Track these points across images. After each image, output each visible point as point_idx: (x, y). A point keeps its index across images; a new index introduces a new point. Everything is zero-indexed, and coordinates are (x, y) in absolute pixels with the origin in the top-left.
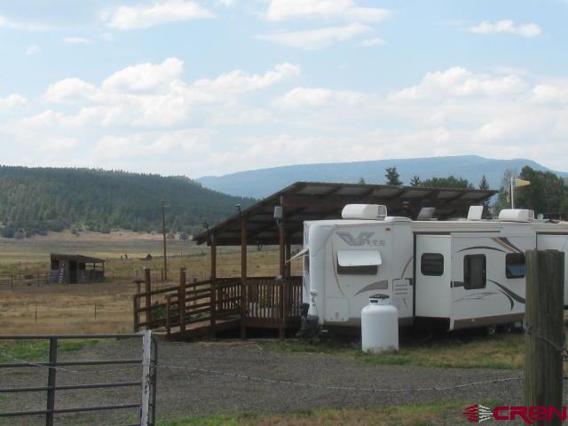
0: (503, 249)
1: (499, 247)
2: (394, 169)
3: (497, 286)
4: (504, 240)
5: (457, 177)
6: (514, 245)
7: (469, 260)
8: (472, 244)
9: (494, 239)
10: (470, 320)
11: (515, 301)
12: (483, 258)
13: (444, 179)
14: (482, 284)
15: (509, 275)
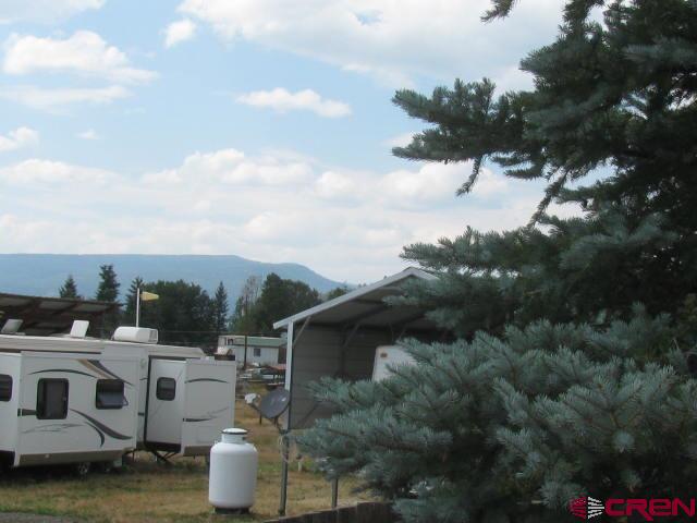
0: (92, 373)
1: (87, 371)
2: (110, 268)
3: (83, 418)
4: (96, 363)
5: (189, 281)
6: (108, 368)
7: (44, 385)
8: (50, 366)
9: (82, 362)
10: (44, 455)
11: (106, 436)
12: (65, 384)
13: (172, 283)
14: (62, 414)
15: (99, 405)
